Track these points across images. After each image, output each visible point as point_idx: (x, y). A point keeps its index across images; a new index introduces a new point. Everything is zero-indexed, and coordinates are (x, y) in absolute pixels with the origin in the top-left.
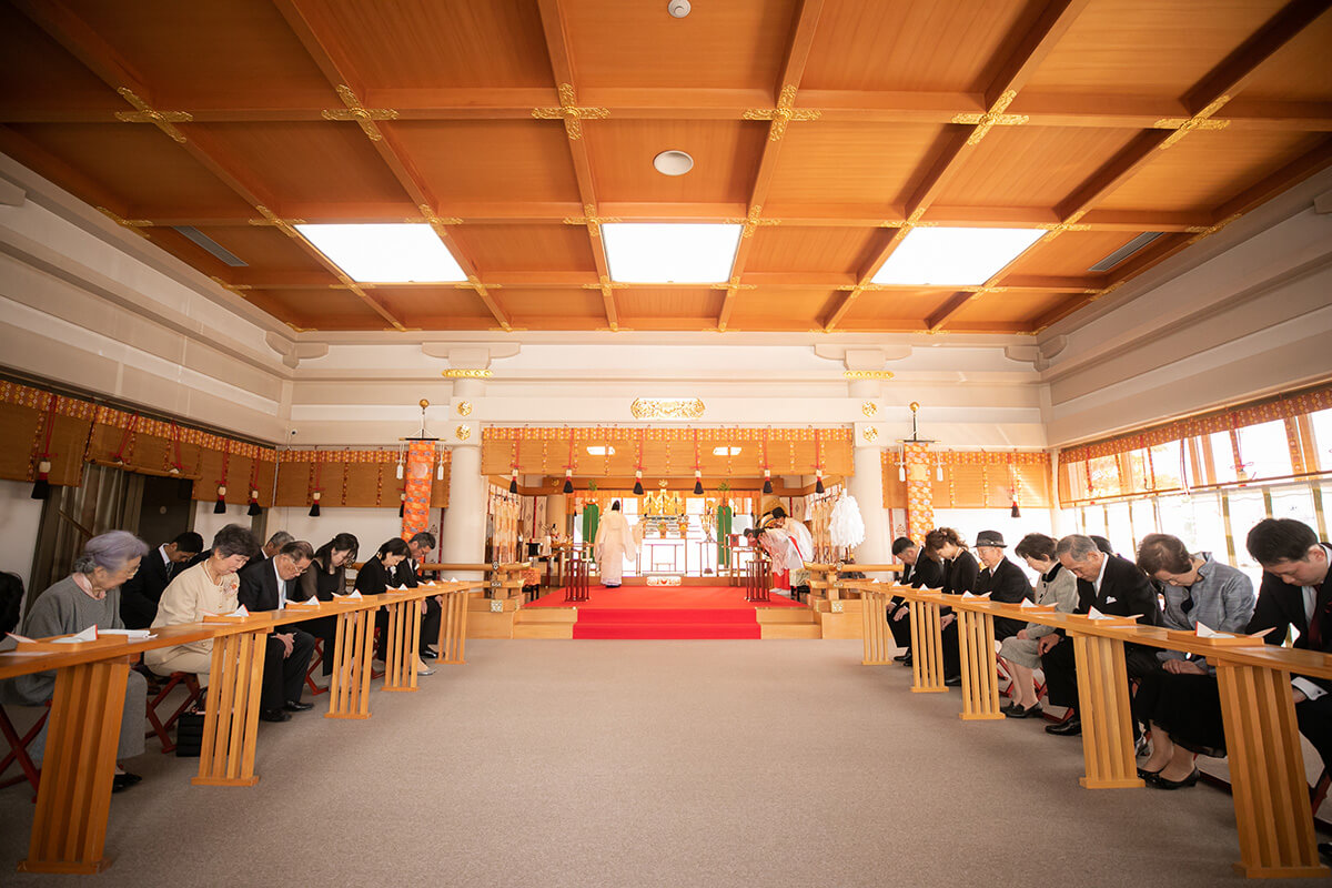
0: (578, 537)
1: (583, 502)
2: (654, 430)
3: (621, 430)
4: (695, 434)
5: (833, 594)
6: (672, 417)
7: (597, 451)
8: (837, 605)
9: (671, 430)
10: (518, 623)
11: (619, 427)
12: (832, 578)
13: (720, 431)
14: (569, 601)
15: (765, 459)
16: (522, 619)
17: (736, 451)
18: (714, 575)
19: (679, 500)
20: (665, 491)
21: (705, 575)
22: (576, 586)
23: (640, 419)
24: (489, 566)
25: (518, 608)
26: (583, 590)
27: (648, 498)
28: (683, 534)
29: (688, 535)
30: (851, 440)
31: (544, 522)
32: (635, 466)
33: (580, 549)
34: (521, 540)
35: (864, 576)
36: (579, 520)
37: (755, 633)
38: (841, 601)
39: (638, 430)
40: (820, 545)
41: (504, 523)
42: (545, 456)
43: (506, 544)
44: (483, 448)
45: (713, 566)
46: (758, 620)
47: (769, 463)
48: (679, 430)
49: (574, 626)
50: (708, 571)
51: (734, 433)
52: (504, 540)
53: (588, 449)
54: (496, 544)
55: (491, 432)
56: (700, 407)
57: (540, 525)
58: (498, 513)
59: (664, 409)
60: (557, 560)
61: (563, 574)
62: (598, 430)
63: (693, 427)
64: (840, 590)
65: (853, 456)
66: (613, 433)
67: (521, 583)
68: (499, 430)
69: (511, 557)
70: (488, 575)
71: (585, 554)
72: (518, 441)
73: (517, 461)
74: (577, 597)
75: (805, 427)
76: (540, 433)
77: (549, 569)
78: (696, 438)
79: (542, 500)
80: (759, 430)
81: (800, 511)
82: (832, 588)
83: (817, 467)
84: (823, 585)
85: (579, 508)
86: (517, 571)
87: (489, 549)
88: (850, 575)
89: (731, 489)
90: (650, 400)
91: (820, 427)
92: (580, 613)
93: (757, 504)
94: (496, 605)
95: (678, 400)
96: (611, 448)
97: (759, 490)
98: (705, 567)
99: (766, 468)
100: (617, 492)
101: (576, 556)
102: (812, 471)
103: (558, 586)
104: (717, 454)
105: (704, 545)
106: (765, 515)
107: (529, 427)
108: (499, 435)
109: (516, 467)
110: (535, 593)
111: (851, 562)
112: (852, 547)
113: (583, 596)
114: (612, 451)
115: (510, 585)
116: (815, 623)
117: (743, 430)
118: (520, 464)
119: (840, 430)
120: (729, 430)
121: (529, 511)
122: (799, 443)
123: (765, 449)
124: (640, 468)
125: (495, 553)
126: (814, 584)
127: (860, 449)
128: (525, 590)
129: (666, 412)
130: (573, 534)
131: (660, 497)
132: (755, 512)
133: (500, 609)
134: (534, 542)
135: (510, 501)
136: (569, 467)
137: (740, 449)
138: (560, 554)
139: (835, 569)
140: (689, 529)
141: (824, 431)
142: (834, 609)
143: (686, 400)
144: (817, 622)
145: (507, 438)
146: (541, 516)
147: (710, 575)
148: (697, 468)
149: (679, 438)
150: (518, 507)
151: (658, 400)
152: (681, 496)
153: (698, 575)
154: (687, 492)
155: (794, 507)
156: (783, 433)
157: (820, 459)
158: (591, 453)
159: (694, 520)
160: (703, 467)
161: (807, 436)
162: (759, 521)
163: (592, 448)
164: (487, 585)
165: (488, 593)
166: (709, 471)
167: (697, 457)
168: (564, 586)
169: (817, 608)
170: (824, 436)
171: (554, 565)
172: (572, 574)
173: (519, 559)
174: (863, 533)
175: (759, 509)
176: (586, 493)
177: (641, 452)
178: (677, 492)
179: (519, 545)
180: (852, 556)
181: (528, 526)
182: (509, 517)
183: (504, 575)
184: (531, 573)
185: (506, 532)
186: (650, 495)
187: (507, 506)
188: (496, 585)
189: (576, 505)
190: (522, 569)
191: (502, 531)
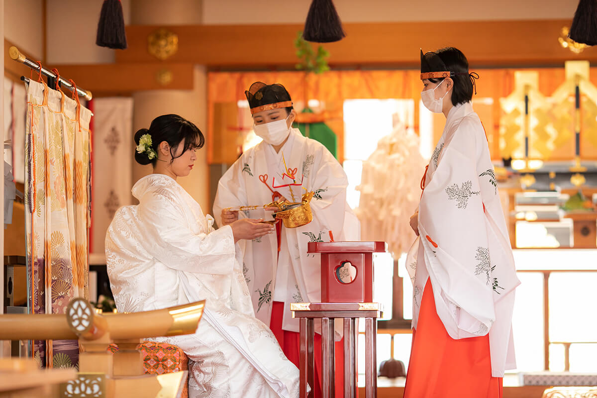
20: (580, 68)
27: (517, 99)
31: (123, 198)
57: (112, 204)
79: (114, 113)
146: (116, 172)
150: (87, 118)
182: (66, 153)
183: (104, 353)
184: (164, 360)
185: (63, 207)
186: (527, 87)
187: (58, 110)
188: (81, 392)
189: (241, 129)
190: (170, 329)
191: (49, 198)
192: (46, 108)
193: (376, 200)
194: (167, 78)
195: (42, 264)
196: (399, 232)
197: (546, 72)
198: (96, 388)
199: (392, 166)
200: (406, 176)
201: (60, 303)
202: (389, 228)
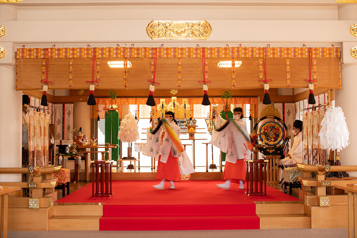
0: (101, 138)
1: (105, 109)
2: (167, 49)
3: (138, 49)
4: (204, 52)
5: (321, 191)
6: (183, 37)
7: (116, 65)
8: (325, 201)
9: (182, 49)
10: (52, 217)
11: (136, 46)
12: (321, 177)
13: (225, 49)
14: (95, 198)
15: (265, 74)
16: (55, 214)
17: (238, 64)
18: (218, 170)
19: (188, 106)
20: (175, 98)
21: (210, 171)
22: (101, 181)
23: (156, 39)
24: (26, 170)
25: (52, 204)
26: (107, 185)
27: (161, 105)
28: (192, 135)
29: (196, 136)
30: (339, 58)
31: (72, 126)
32: (148, 80)
33: (103, 150)
34: (52, 141)
35: (348, 175)
36: (101, 124)
37: (254, 224)
38: (327, 197)
39: (153, 49)
40: (310, 147)
41: (38, 130)
42: (71, 72)
43: (40, 149)
44: (16, 66)
45: (217, 162)
46: (257, 213)
47: (268, 78)
48: (189, 48)
49: (100, 220)
50: (213, 166)
51: (238, 51)
52: (38, 145)
53: (109, 63)
54: (31, 149)
55: (23, 52)
56: (207, 28)
57: (69, 128)
58: (32, 122)
59: (175, 30)
60: (84, 158)
61: (89, 170)
62: (117, 49)
63: (201, 45)
64: (327, 187)
65: (341, 72)
66: (131, 52)
67: (54, 183)
68: (30, 50)
69: (44, 160)
70: (25, 177)
71: (107, 154)
72: (47, 60)
73: (47, 77)
74: (102, 192)
75: (300, 46)
76: (66, 52)
77: (77, 166)
78: (204, 56)
79: (69, 107)
80: (259, 49)
81: (291, 115)
82: (321, 186)
83: (310, 81)
84: (312, 183)
85: (102, 114)
86: (50, 174)
87: (25, 153)
88: (336, 175)
89: (233, 97)
90: (163, 22)
91: (313, 46)
92: (105, 208)
93: (254, 109)
94: (33, 203)
95: (188, 22)
96: (128, 62)
97: (256, 97)
98: (210, 163)
99: (265, 82)
100: (134, 99)
101: (100, 158)
102: (306, 85)
103: (85, 181)
104: (221, 66)
105: (210, 146)
106: (262, 119)
107: (56, 47)
108: (30, 55)
109: (46, 83)
110: (66, 188)
111: (338, 163)
112: (338, 151)
113: (107, 191)
114: (129, 65)
115: (44, 185)
116: (305, 215)
117: (245, 49)
118: (49, 80)
119: (330, 49)
120: (233, 48)
121: (59, 116)
122: (294, 60)
123: (264, 65)
124: (153, 83)
125: (31, 157)
126: (305, 182)
127: (348, 65)
128: (58, 188)
129: (177, 33)
130: (96, 137)
131: (171, 104)
132: (253, 116)
133: (36, 206)
134: (63, 144)
135: (42, 111)
136: (92, 83)
137: (241, 62)
138: (86, 154)
139: (323, 170)
140: (197, 131)
141: (316, 49)
142: (322, 203)
143: (195, 22)
144: (307, 214)
145: (37, 57)
146: (69, 120)
147: (215, 171)
148: (205, 82)
149: (189, 56)
150: (48, 116)
151: (170, 22)
152: (190, 103)
153: (204, 170)
154: (194, 100)
155: (286, 111)
156: (281, 52)
157: (313, 74)
158: (111, 66)
159: (201, 124)
160: (210, 82)
161: (302, 54)
162: (256, 125)
163: (113, 62)
164: (25, 185)
165: (26, 192)
166: (215, 85)
167: (204, 72)
168: (90, 181)
169: (307, 203)
170: (316, 54)
171: (81, 163)
172: (97, 170)
173: (51, 160)
174: (348, 139)
175: (256, 113)
176: (107, 100)
177: (155, 68)
178: (186, 100)
179: (51, 146)
180: (338, 158)
181: (59, 129)
182: (41, 125)
183: (39, 177)
184: (62, 173)
185: (39, 138)
186: (163, 102)
187: (39, 116)
188: (32, 186)
189: (98, 111)
190: (54, 171)
191: (35, 137)
192: (35, 117)
193: (124, 130)
194: (81, 99)
195: (33, 152)
196: (129, 137)
197: (167, 99)
198: (35, 186)
199: (128, 122)
200: (131, 124)
201: (39, 160)
202: (127, 136)
